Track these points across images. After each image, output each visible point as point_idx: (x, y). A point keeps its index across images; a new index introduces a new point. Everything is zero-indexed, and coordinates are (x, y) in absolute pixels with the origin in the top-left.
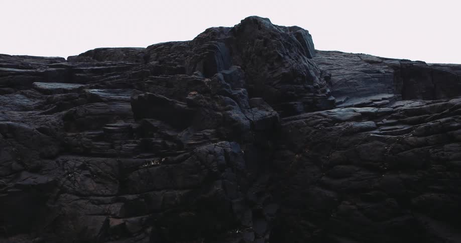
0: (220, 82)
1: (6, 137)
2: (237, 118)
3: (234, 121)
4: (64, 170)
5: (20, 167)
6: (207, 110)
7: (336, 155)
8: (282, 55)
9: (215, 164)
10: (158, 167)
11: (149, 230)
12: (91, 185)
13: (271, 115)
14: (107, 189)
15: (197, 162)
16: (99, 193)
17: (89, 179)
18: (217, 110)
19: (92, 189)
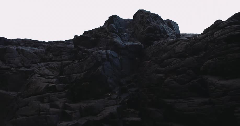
0: (112, 27)
1: (19, 54)
2: (116, 41)
3: (115, 42)
4: (38, 66)
5: (22, 65)
6: (103, 38)
7: (165, 55)
8: (149, 21)
9: (100, 58)
10: (77, 64)
11: (66, 90)
12: (47, 71)
13: (138, 44)
14: (53, 73)
15: (92, 57)
16: (49, 74)
17: (47, 70)
18: (108, 38)
19: (46, 72)
